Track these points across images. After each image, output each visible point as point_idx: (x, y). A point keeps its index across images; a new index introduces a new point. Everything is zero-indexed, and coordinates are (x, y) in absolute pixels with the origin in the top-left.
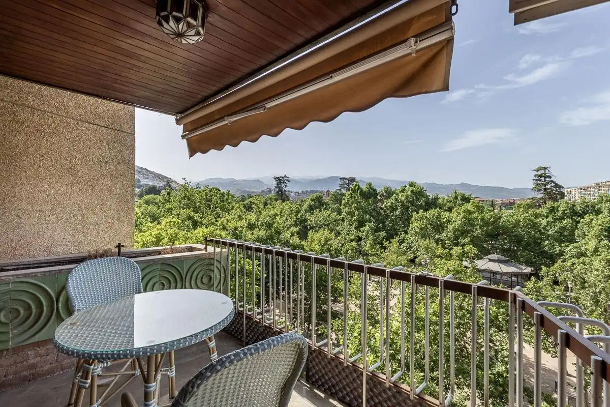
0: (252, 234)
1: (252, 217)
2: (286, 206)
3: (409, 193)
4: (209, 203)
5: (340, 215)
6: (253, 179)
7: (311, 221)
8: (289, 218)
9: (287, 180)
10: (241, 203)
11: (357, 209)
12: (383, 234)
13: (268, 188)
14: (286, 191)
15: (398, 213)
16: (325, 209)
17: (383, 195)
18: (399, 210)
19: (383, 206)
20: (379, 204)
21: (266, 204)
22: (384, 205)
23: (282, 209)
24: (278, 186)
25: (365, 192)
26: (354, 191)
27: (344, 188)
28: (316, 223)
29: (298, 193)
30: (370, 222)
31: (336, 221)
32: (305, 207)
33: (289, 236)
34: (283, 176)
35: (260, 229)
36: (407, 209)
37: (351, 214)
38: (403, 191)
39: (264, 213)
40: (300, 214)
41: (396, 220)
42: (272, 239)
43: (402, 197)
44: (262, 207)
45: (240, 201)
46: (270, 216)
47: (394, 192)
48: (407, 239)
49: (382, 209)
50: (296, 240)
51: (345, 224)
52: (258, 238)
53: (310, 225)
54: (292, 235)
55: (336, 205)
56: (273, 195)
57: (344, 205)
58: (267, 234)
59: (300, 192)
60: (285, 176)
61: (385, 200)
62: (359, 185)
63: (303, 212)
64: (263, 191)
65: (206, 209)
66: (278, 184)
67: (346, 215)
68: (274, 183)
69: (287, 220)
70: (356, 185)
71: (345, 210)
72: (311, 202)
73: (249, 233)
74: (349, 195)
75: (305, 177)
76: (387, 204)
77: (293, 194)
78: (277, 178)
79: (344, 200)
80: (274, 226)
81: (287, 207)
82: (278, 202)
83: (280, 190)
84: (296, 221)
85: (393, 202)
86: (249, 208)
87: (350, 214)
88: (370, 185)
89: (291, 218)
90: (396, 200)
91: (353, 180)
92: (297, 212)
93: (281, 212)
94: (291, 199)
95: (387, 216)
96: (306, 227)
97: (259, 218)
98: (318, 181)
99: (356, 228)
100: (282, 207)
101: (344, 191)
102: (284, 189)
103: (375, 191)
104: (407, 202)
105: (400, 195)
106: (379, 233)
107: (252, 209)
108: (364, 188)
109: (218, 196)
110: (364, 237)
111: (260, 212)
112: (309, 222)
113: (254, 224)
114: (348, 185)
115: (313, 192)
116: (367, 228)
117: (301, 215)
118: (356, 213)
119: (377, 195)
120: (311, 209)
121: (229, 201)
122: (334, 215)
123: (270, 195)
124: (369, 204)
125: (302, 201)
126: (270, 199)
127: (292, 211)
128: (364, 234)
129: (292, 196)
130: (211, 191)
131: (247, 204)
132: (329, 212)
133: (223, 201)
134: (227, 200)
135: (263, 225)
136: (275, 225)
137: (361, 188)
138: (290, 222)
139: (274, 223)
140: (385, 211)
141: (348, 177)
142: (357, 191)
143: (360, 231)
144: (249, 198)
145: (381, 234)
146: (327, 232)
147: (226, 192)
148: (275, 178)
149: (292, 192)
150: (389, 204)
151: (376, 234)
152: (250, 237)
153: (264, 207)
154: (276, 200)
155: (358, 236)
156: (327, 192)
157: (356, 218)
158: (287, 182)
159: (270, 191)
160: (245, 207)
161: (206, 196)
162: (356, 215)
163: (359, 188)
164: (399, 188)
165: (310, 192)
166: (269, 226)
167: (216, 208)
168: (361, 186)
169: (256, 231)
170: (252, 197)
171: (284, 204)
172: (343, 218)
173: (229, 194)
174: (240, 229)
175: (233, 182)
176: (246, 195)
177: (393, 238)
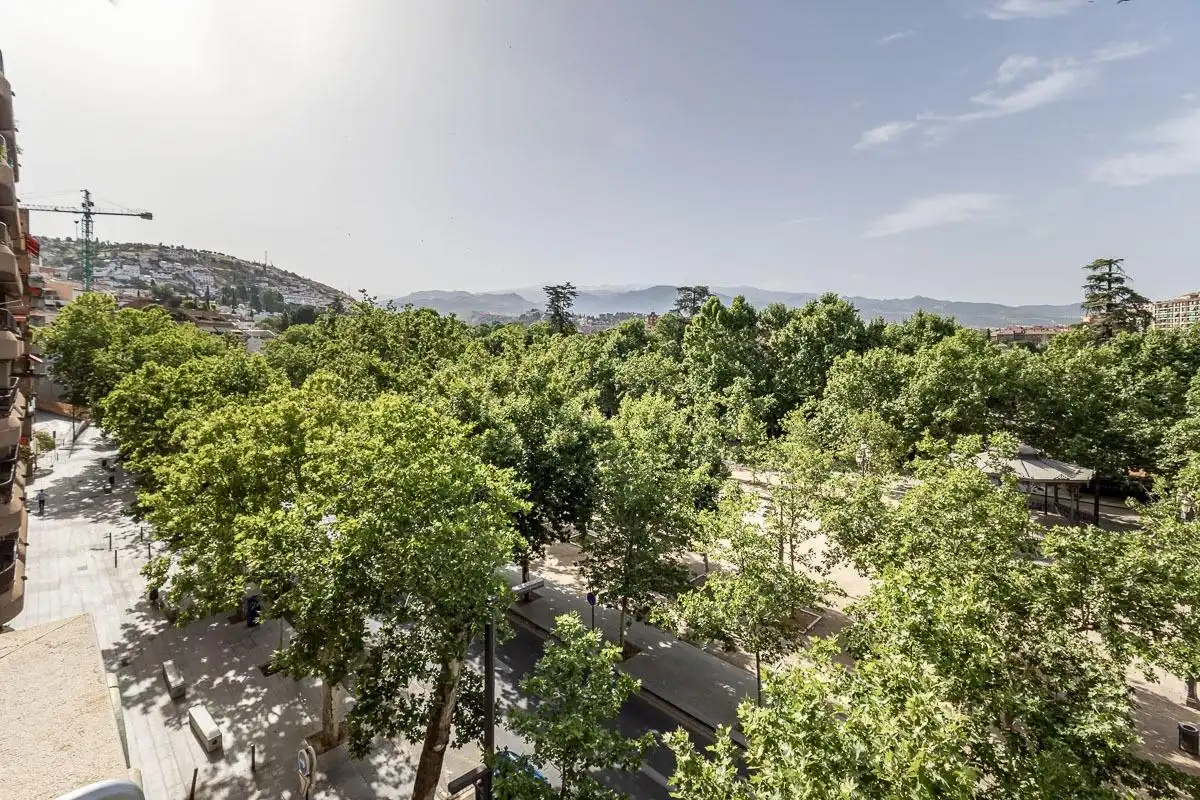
0: (502, 404)
1: (502, 368)
2: (571, 342)
3: (823, 316)
4: (414, 339)
5: (681, 362)
6: (503, 293)
7: (621, 374)
8: (577, 368)
9: (573, 294)
10: (481, 338)
11: (715, 349)
12: (769, 400)
13: (533, 310)
14: (570, 316)
15: (799, 356)
16: (651, 349)
17: (769, 322)
18: (803, 350)
19: (769, 344)
20: (760, 339)
21: (529, 341)
22: (770, 341)
23: (564, 351)
24: (554, 304)
25: (731, 316)
26: (708, 312)
27: (685, 308)
28: (632, 378)
29: (592, 318)
30: (743, 375)
31: (672, 373)
32: (609, 345)
33: (580, 407)
34: (563, 284)
35: (518, 394)
36: (819, 348)
37: (704, 360)
38: (811, 311)
39: (526, 360)
40: (599, 360)
41: (797, 370)
42: (544, 415)
43: (809, 325)
44: (521, 346)
45: (479, 336)
46: (539, 367)
47: (790, 316)
48: (820, 411)
49: (765, 348)
50: (595, 417)
51: (690, 379)
52: (514, 412)
53: (619, 382)
54: (587, 406)
55: (671, 342)
56: (543, 322)
57: (688, 341)
58: (534, 405)
59: (596, 316)
60: (568, 284)
61: (773, 332)
62: (718, 301)
63: (605, 357)
64: (523, 316)
65: (407, 351)
66: (553, 301)
67: (692, 361)
68: (546, 299)
69: (572, 372)
70: (713, 302)
71: (690, 352)
72: (620, 335)
73: (495, 401)
74: (698, 321)
75: (607, 288)
76: (777, 338)
77: (582, 322)
78: (551, 288)
79: (689, 330)
80: (548, 386)
81: (572, 346)
82: (554, 336)
83: (557, 313)
84: (591, 374)
85: (790, 334)
86: (496, 348)
87: (701, 360)
88: (742, 300)
89: (581, 367)
90: (797, 330)
91: (703, 292)
92: (594, 357)
93: (560, 358)
94: (579, 331)
95: (776, 364)
96: (610, 387)
97: (517, 370)
98: (633, 295)
99: (713, 388)
100: (562, 346)
101: (685, 314)
102: (566, 310)
103: (751, 312)
104: (818, 335)
105: (804, 321)
106: (762, 398)
107: (502, 350)
108: (730, 307)
109: (432, 325)
110: (729, 406)
111: (518, 357)
112: (617, 377)
113: (505, 383)
114: (694, 301)
115: (623, 316)
116: (736, 388)
117: (601, 362)
118: (712, 357)
119: (756, 320)
120: (621, 350)
121: (454, 335)
122: (668, 363)
123: (538, 323)
124: (739, 338)
125: (601, 335)
126: (538, 330)
127: (582, 354)
128: (731, 399)
129: (581, 324)
130: (417, 314)
131: (492, 341)
132: (658, 355)
133: (442, 336)
134: (450, 332)
135: (525, 385)
136: (550, 386)
137: (722, 308)
138: (579, 376)
139: (549, 380)
140: (772, 354)
141: (693, 286)
142: (716, 312)
143: (723, 394)
144: (495, 330)
145: (766, 400)
146: (659, 398)
147: (448, 316)
148: (547, 289)
149: (580, 317)
150: (782, 338)
151: (755, 399)
152: (496, 410)
153: (527, 347)
154: (550, 332)
155: (719, 405)
156: (649, 317)
157: (713, 367)
158: (571, 297)
159: (538, 316)
160: (487, 345)
161: (408, 324)
162: (713, 361)
163: (719, 307)
164: (802, 307)
165: (616, 317)
166: (538, 387)
167: (428, 349)
168: (722, 303)
169: (510, 398)
170: (502, 327)
171: (566, 340)
172: (687, 367)
173: (453, 321)
174: (475, 394)
175: (463, 298)
176: (490, 324)
177: (794, 409)
